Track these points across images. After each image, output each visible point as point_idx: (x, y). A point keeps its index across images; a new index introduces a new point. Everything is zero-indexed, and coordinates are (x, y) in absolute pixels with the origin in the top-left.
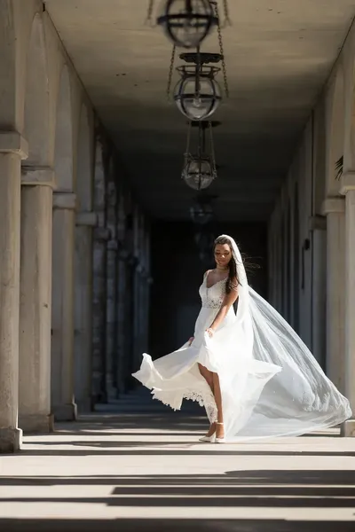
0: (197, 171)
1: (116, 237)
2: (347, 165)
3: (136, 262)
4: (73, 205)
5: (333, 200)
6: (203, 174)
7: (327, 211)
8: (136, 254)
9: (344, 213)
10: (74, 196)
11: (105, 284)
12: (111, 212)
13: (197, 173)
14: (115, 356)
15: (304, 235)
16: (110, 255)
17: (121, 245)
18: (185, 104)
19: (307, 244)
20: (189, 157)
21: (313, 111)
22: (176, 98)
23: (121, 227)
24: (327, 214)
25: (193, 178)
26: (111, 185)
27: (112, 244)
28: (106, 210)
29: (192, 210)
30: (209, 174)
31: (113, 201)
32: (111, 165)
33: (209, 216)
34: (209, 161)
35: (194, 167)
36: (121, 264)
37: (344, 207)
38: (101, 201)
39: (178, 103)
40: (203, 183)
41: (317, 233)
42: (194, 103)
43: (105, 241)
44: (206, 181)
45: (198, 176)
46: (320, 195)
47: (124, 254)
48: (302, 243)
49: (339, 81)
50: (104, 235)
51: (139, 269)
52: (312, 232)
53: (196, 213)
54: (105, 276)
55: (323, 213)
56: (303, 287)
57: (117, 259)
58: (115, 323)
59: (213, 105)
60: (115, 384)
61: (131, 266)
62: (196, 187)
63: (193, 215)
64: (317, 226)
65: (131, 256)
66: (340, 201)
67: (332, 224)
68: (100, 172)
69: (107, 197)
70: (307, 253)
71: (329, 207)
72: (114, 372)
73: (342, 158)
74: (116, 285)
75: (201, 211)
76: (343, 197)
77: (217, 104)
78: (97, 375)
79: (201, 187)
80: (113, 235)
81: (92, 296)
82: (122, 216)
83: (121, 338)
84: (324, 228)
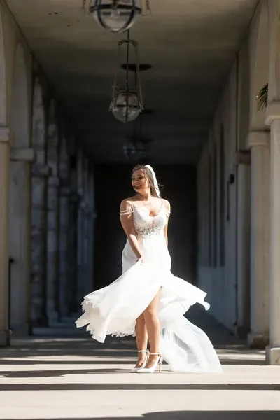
0: (125, 103)
1: (58, 175)
2: (272, 94)
3: (80, 199)
4: (6, 138)
5: (257, 134)
6: (130, 106)
7: (251, 144)
8: (80, 191)
9: (268, 146)
10: (7, 130)
11: (45, 217)
12: (53, 152)
13: (124, 106)
14: (57, 283)
15: (229, 169)
16: (52, 191)
17: (62, 183)
18: (102, 17)
19: (232, 179)
20: (117, 90)
21: (237, 55)
22: (92, 9)
23: (64, 166)
24: (251, 147)
25: (120, 111)
26: (52, 128)
27: (53, 181)
28: (46, 148)
29: (125, 148)
30: (135, 107)
31: (55, 141)
32: (52, 108)
33: (140, 153)
34: (136, 94)
35: (121, 100)
36: (64, 201)
37: (269, 140)
38: (41, 140)
39: (95, 16)
40: (130, 116)
41: (242, 168)
42: (112, 16)
43: (45, 177)
44: (133, 114)
45: (125, 109)
46: (245, 128)
47: (67, 190)
48: (227, 178)
49: (263, 19)
50: (45, 171)
51: (83, 205)
52: (237, 167)
53: (129, 150)
54: (45, 209)
55: (247, 147)
56: (228, 218)
57: (59, 195)
58: (57, 253)
59: (132, 17)
60: (57, 309)
61: (74, 203)
62: (123, 120)
63: (125, 152)
64: (241, 161)
65: (75, 193)
66: (263, 135)
67: (256, 157)
68: (39, 113)
69: (47, 137)
70: (232, 187)
71: (253, 141)
72: (56, 297)
73: (267, 86)
74: (58, 218)
75: (134, 148)
76: (267, 130)
77: (137, 17)
78: (37, 301)
79: (129, 120)
80: (55, 172)
81: (31, 227)
82: (64, 155)
83: (63, 266)
84: (248, 163)
